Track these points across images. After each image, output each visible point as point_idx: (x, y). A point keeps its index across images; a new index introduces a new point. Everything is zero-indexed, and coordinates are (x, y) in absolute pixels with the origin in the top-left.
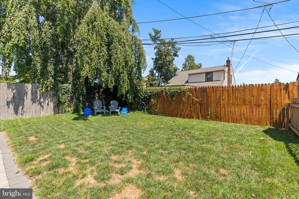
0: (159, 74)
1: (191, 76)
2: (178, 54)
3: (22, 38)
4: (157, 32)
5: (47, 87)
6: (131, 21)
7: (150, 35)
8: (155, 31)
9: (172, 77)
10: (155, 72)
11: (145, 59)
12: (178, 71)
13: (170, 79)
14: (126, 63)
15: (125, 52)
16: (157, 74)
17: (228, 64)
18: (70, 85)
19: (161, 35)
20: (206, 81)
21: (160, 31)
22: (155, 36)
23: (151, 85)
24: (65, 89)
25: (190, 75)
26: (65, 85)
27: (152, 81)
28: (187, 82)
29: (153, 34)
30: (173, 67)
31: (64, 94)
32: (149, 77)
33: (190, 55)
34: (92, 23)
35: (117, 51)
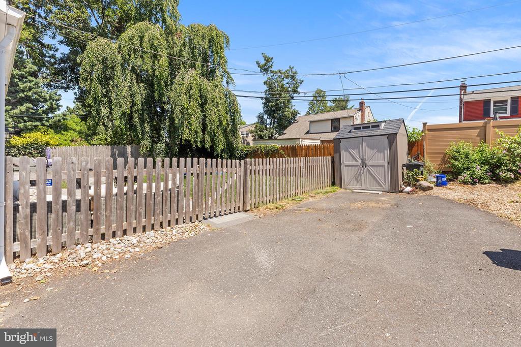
0: (271, 121)
1: (313, 124)
2: (299, 89)
3: (129, 106)
4: (268, 60)
5: (147, 148)
6: (225, 72)
7: (257, 63)
8: (265, 57)
9: (290, 123)
10: (265, 117)
11: (240, 116)
12: (298, 115)
13: (285, 127)
14: (221, 122)
15: (219, 111)
16: (269, 121)
17: (361, 108)
18: (164, 145)
19: (273, 63)
20: (332, 131)
21: (272, 59)
22: (265, 65)
23: (261, 138)
24: (159, 149)
25: (311, 122)
26: (158, 145)
27: (260, 132)
28: (308, 133)
29: (263, 62)
30: (291, 111)
31: (158, 154)
32: (256, 126)
33: (320, 90)
34: (189, 92)
35: (211, 112)
